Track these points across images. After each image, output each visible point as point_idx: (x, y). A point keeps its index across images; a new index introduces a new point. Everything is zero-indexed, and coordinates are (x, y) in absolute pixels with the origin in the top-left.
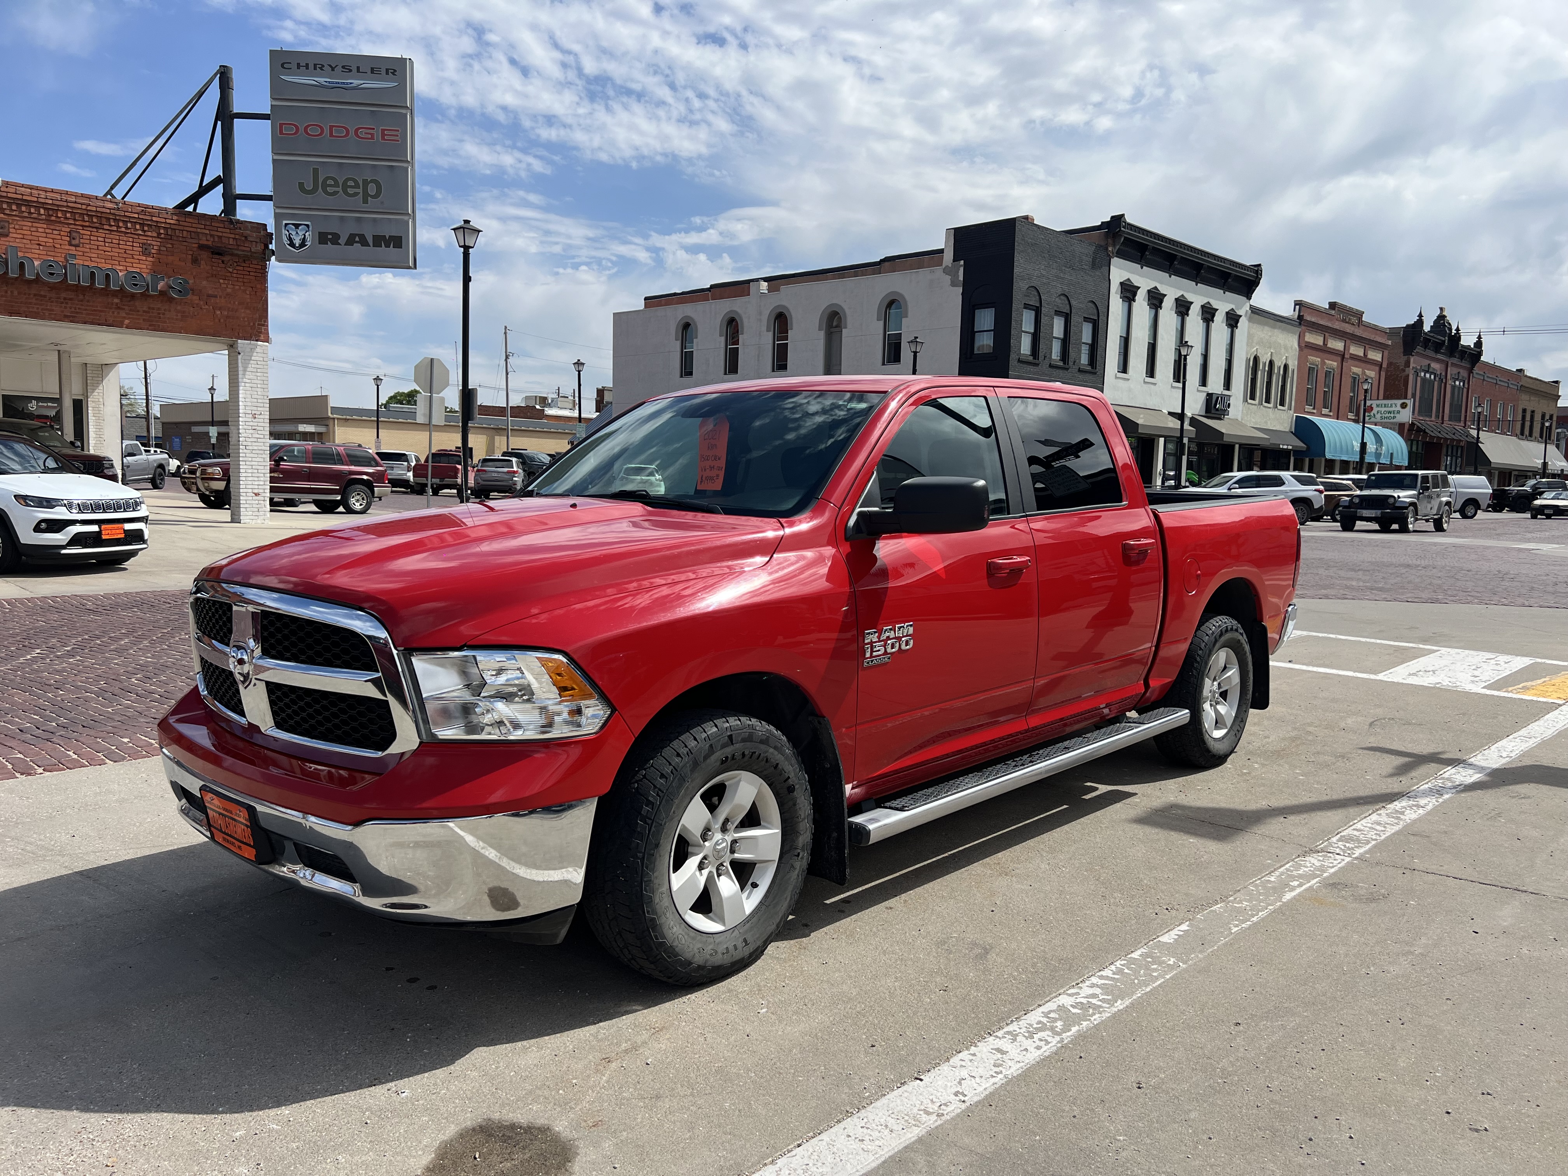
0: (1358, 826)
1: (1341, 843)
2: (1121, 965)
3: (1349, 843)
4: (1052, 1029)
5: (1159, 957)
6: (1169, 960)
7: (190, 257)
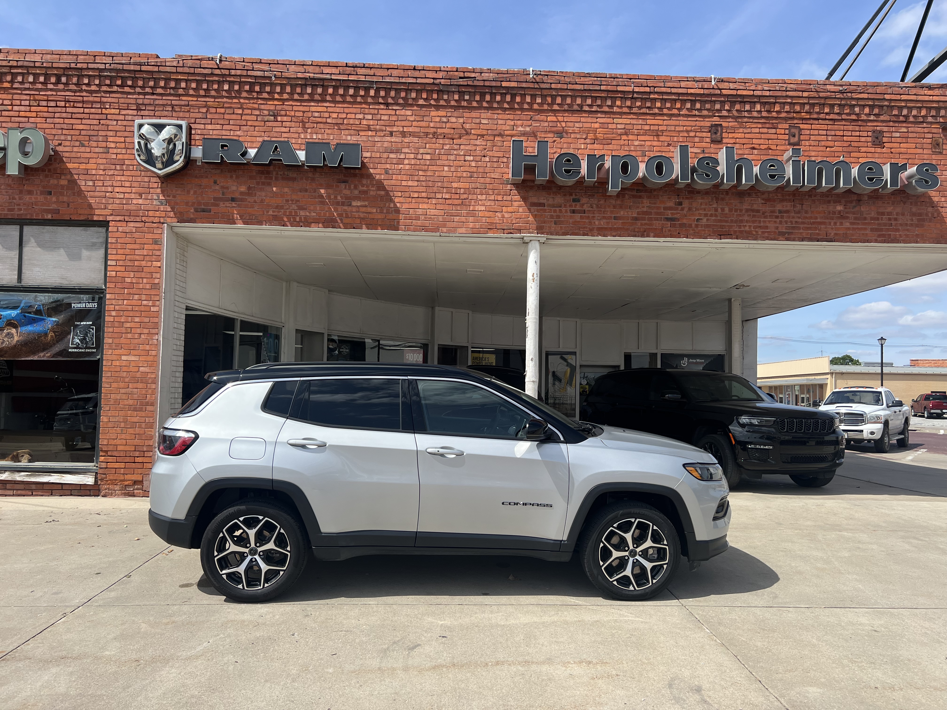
7: (929, 141)
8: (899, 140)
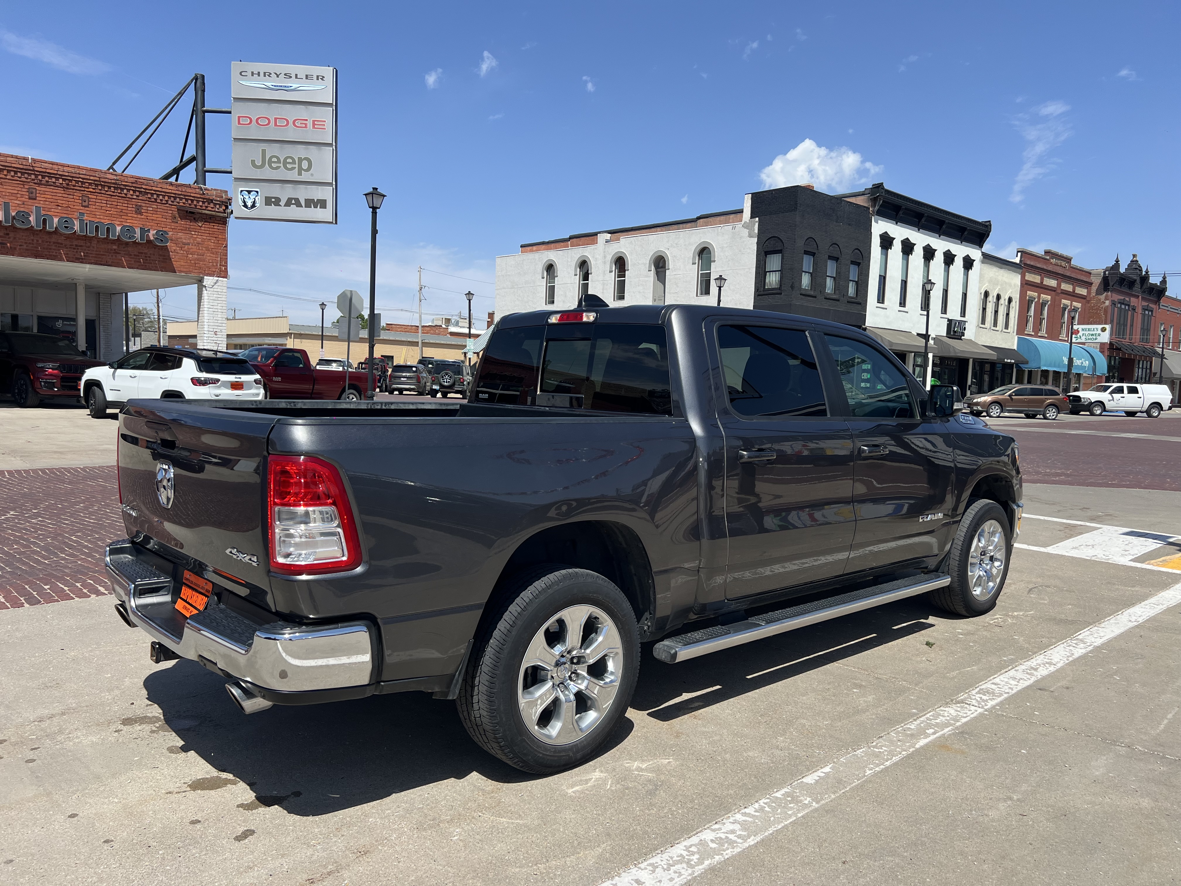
0: (997, 680)
1: (978, 695)
2: (764, 803)
3: (985, 695)
4: (688, 862)
5: (798, 796)
6: (806, 799)
7: (170, 215)
8: (152, 212)
